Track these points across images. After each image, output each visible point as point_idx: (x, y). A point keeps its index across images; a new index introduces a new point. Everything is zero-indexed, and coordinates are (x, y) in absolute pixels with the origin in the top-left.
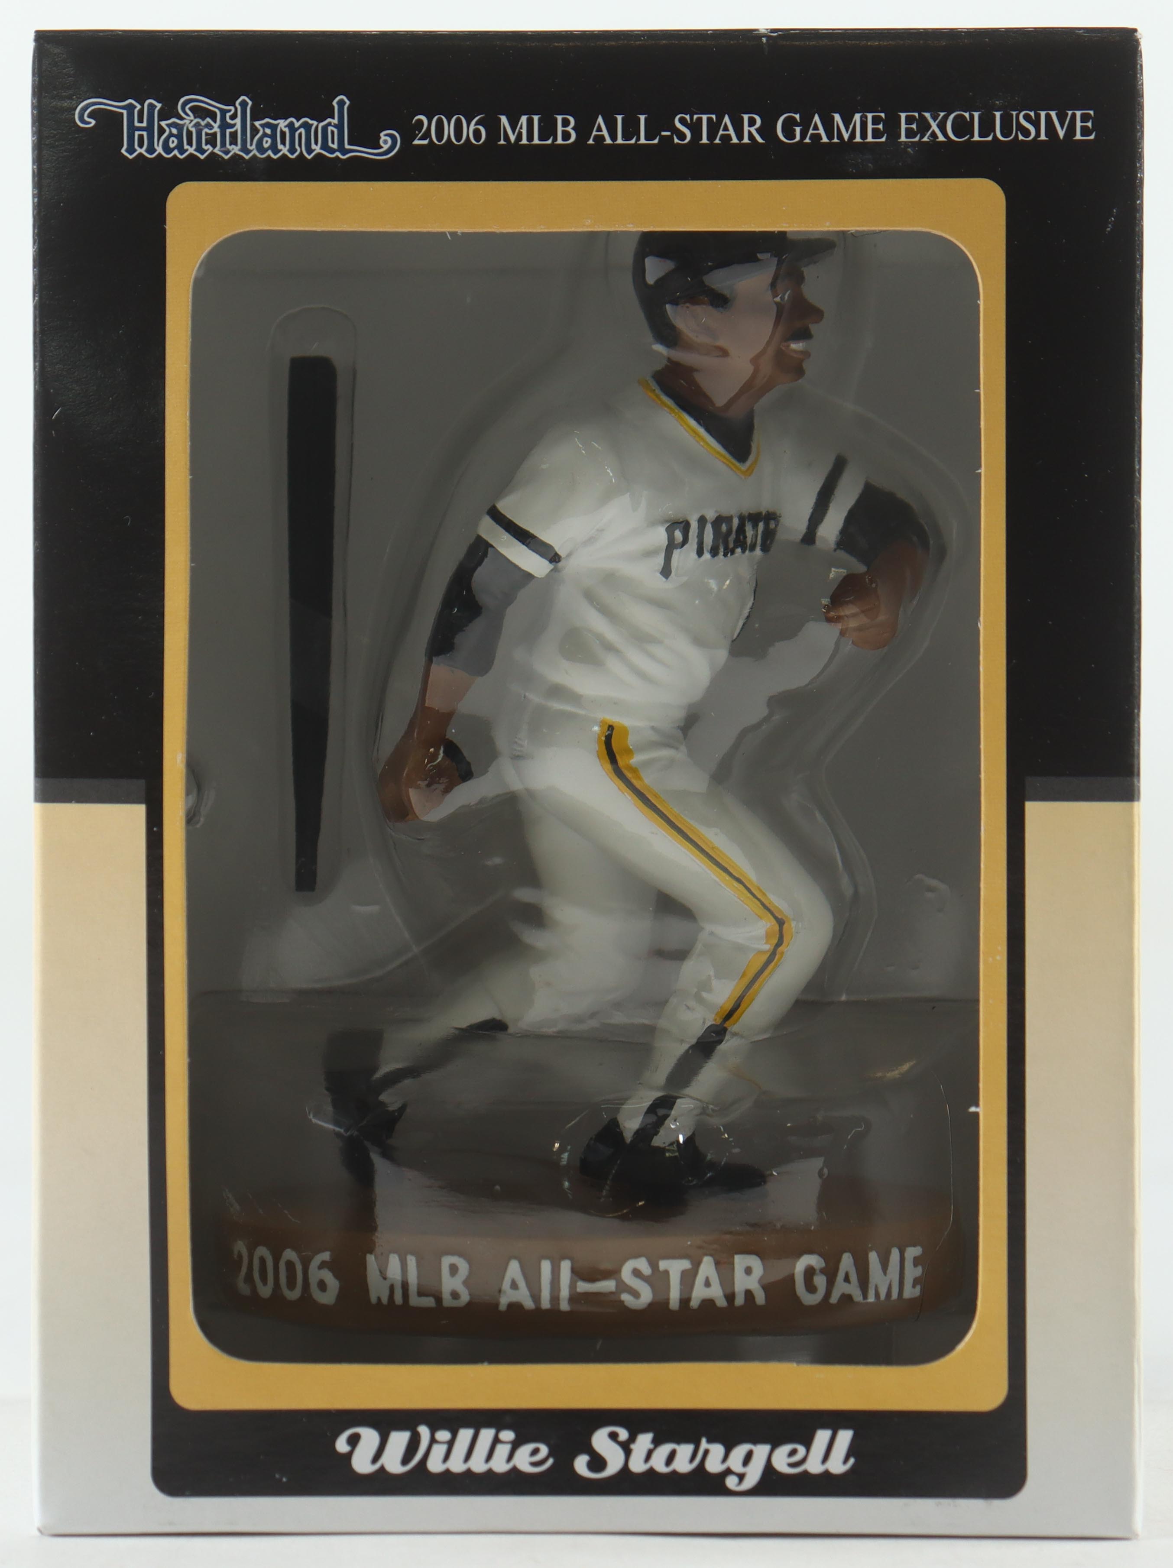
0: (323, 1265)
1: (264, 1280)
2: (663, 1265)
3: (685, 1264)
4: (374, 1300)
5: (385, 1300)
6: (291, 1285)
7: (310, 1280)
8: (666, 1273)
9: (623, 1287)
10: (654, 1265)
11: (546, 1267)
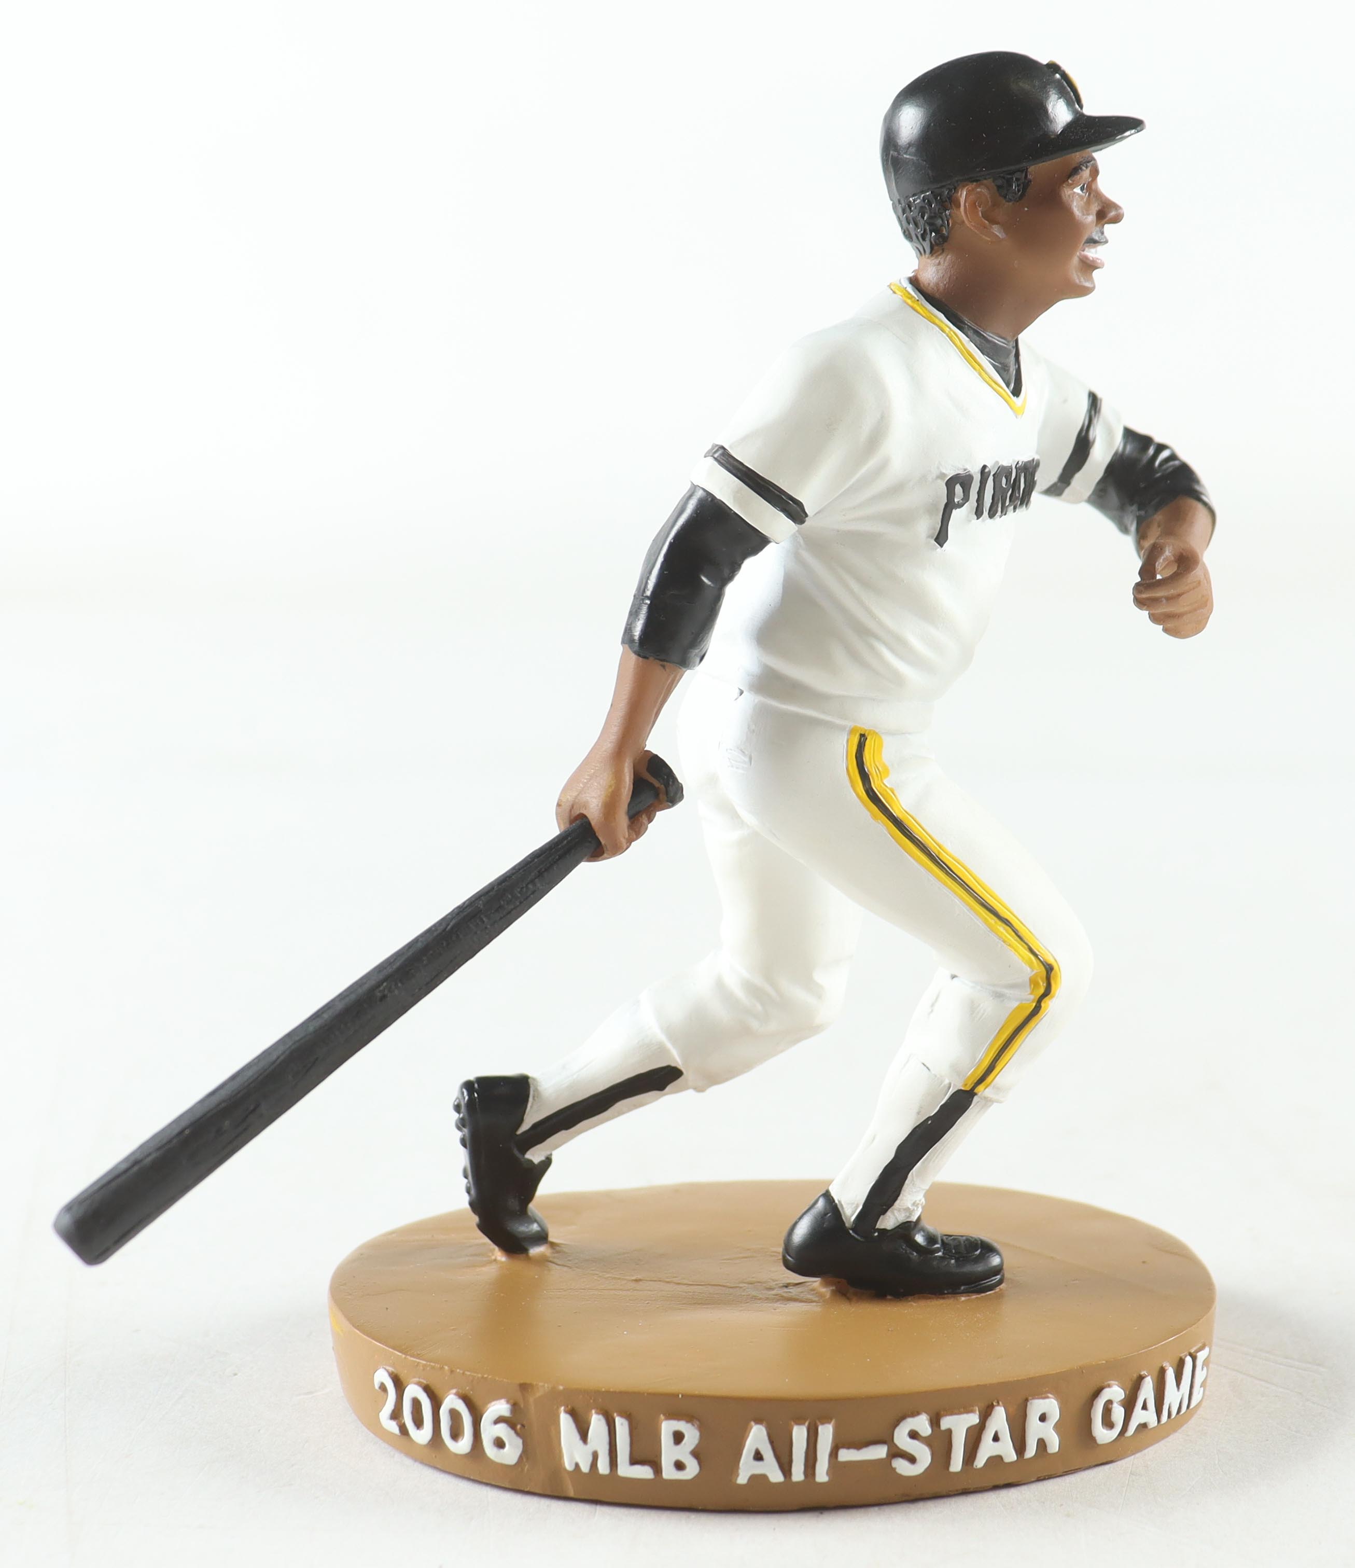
0: (499, 1420)
1: (419, 1423)
2: (946, 1423)
3: (973, 1419)
4: (569, 1466)
5: (585, 1468)
6: (456, 1434)
7: (483, 1436)
8: (949, 1432)
9: (897, 1453)
10: (935, 1422)
11: (799, 1434)
